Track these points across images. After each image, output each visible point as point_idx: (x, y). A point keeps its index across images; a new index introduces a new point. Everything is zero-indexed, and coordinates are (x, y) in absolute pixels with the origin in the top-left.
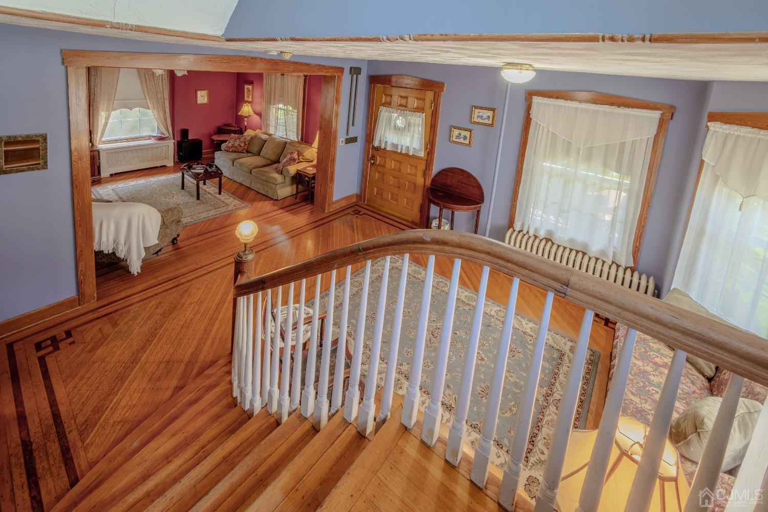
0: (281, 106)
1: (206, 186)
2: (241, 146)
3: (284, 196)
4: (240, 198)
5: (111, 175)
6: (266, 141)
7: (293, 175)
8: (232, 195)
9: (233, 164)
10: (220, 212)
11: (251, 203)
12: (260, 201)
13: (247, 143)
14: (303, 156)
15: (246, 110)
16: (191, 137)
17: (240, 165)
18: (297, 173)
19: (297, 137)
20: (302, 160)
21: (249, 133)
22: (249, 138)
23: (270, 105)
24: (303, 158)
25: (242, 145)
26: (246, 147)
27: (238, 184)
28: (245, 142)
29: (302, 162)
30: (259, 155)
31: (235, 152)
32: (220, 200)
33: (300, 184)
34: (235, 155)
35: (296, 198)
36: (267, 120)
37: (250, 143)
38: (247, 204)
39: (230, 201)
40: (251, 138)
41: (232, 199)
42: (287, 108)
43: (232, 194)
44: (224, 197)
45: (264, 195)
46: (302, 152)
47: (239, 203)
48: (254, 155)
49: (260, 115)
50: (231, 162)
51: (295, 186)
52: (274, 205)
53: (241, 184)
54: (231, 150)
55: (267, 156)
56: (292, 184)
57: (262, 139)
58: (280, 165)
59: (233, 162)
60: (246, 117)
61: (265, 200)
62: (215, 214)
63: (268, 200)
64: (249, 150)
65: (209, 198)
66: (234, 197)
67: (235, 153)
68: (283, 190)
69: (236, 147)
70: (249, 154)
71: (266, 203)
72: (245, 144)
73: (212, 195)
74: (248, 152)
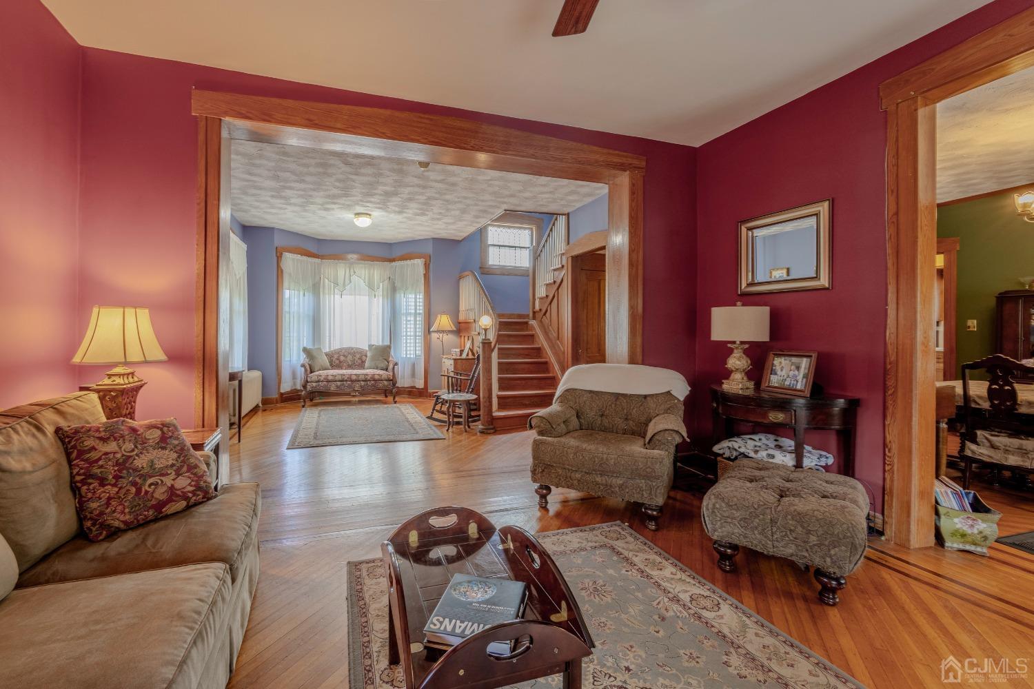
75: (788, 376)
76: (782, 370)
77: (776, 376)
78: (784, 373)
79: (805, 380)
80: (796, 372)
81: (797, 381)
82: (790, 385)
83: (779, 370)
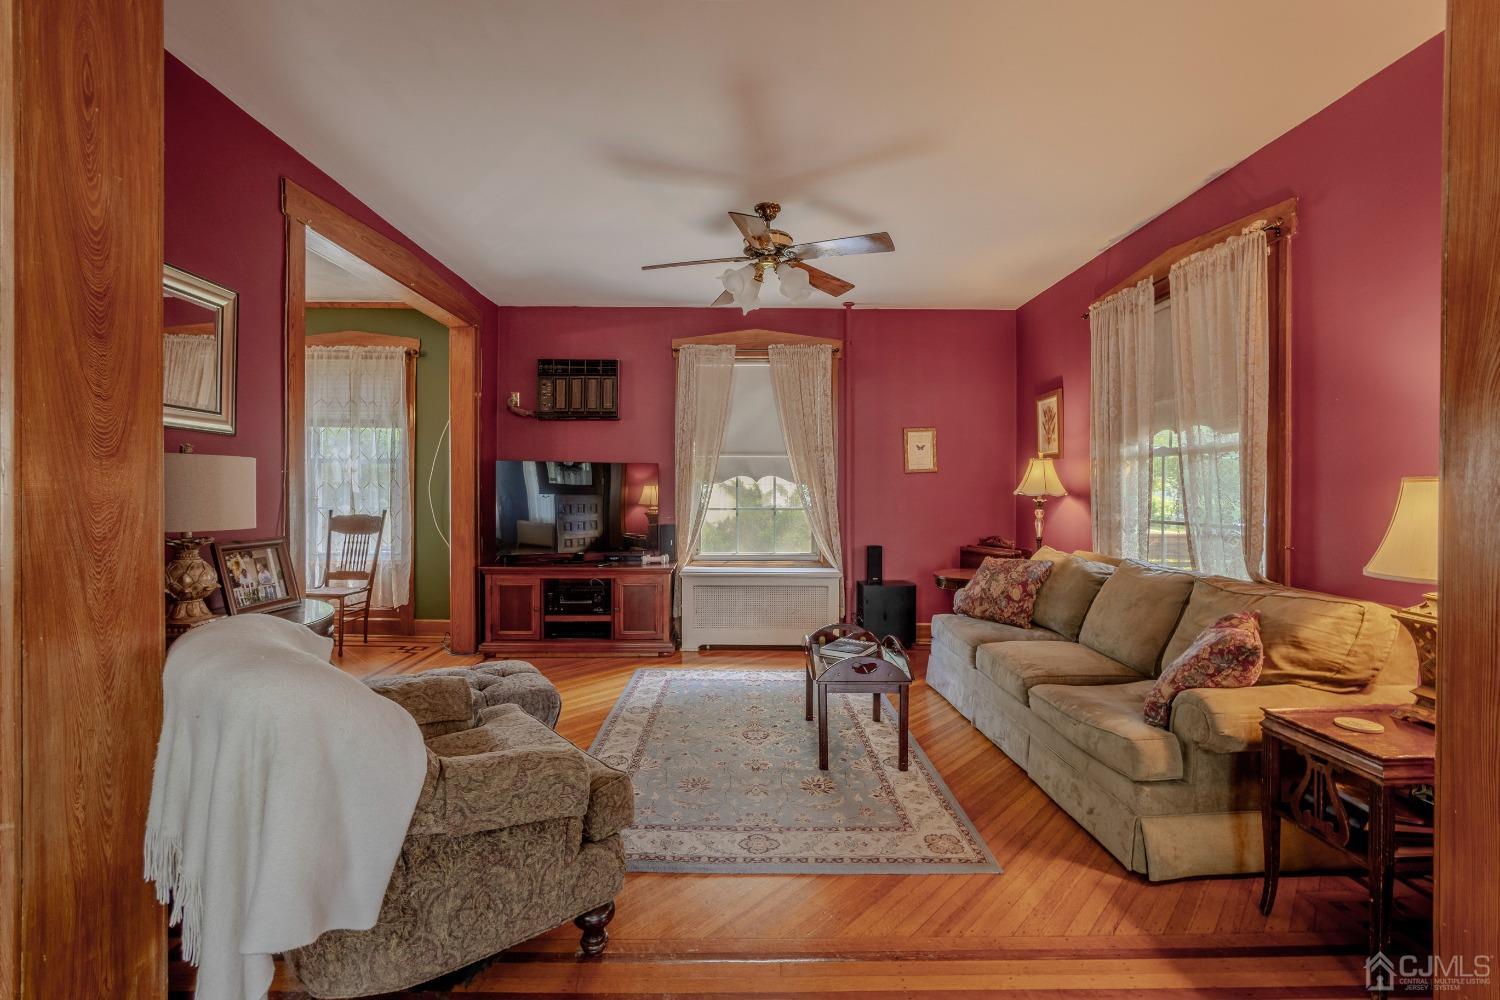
0: (1163, 438)
1: (877, 726)
2: (1009, 598)
3: (1184, 869)
4: (968, 811)
5: (703, 648)
6: (1101, 583)
7: (1240, 748)
8: (943, 786)
9: (974, 657)
10: (858, 854)
11: (1006, 857)
12: (1055, 854)
13: (1032, 588)
14: (1298, 645)
15: (1039, 476)
16: (891, 572)
17: (994, 662)
18: (1269, 736)
19: (1250, 561)
20: (1289, 669)
21: (1046, 555)
22: (1039, 571)
23: (1119, 440)
24: (1303, 656)
25: (1016, 593)
26: (1028, 605)
27: (987, 745)
28: (1024, 585)
29: (1289, 679)
30: (1075, 638)
31: (992, 619)
32: (890, 792)
33: (1291, 818)
34: (987, 628)
35: (1266, 906)
36: (1112, 505)
37: (1044, 591)
38: (988, 852)
39: (925, 809)
40: (1049, 571)
41: (934, 803)
42: (1190, 438)
43: (947, 780)
44: (911, 786)
45: (1079, 827)
46: (1288, 619)
47: (953, 830)
48: (1056, 634)
49: (1083, 495)
50: (968, 651)
51: (1255, 821)
52: (1122, 904)
53: (996, 749)
54: (978, 611)
55: (1106, 642)
56: (1237, 807)
57: (1087, 576)
58: (1163, 686)
59: (975, 650)
60: (1040, 505)
61: (1078, 859)
62: (834, 852)
63: (1095, 865)
64: (1038, 616)
65: (859, 775)
66: (948, 794)
67: (990, 623)
68: (1177, 824)
69: (995, 601)
70: (1038, 633)
71: (1084, 875)
72: (1027, 594)
73: (876, 766)
74: (1035, 624)
75: (259, 583)
76: (245, 576)
77: (241, 588)
78: (250, 579)
79: (282, 581)
80: (267, 573)
81: (274, 587)
82: (267, 597)
83: (241, 577)
